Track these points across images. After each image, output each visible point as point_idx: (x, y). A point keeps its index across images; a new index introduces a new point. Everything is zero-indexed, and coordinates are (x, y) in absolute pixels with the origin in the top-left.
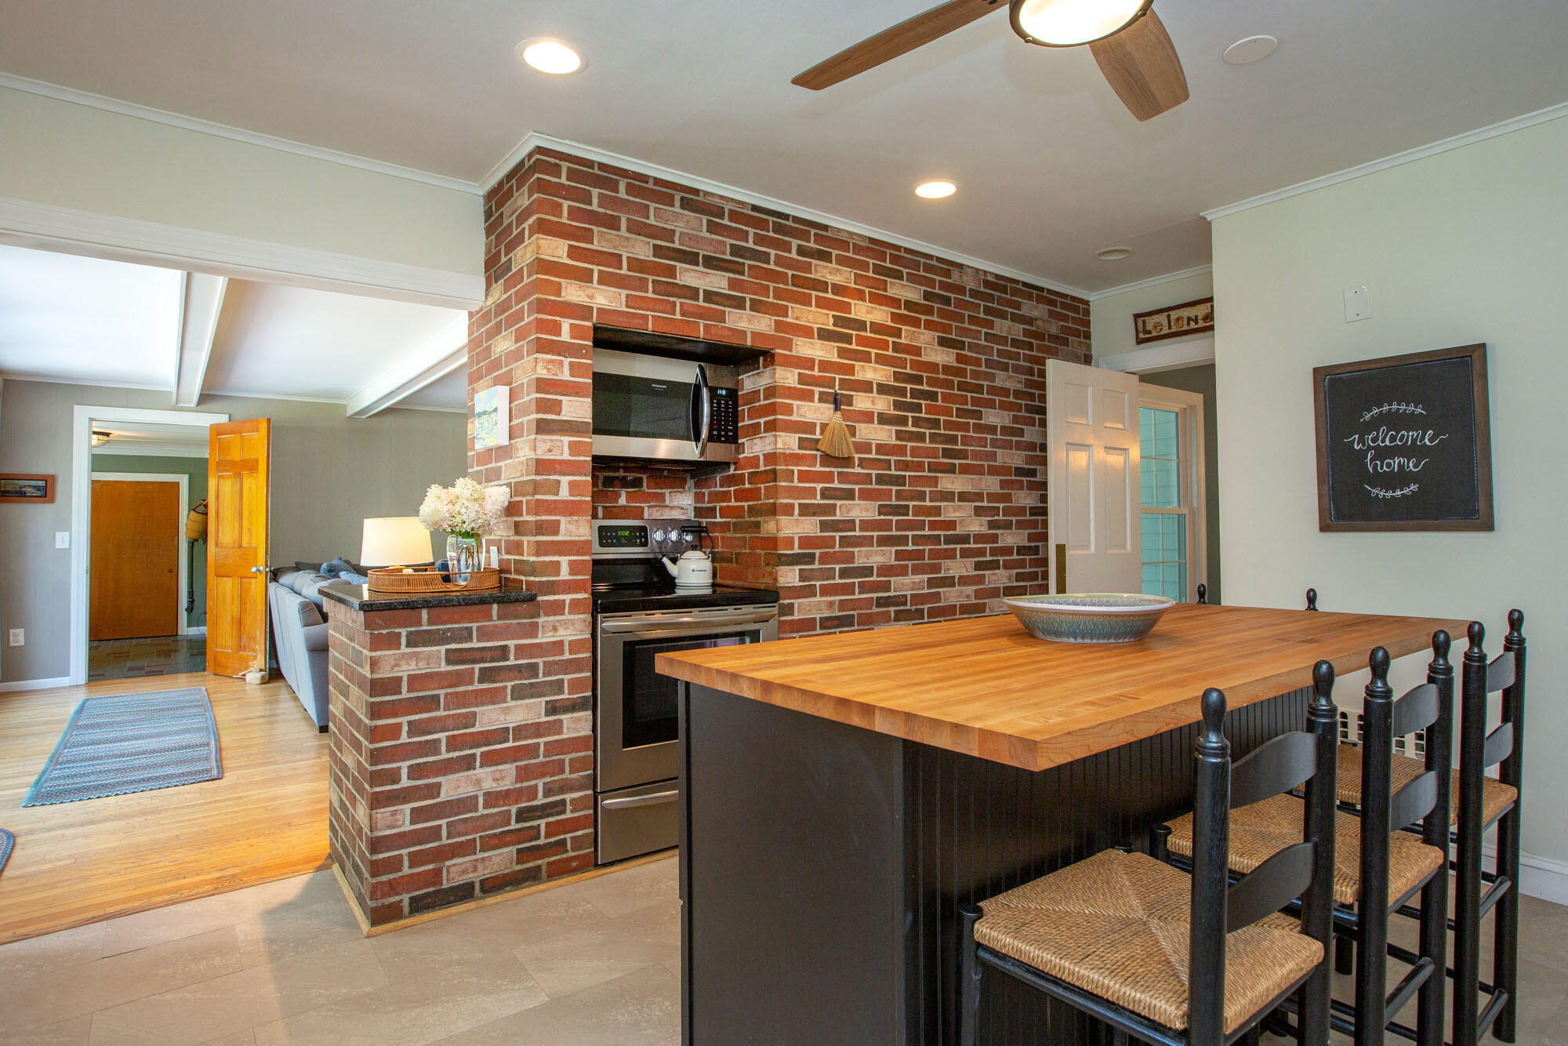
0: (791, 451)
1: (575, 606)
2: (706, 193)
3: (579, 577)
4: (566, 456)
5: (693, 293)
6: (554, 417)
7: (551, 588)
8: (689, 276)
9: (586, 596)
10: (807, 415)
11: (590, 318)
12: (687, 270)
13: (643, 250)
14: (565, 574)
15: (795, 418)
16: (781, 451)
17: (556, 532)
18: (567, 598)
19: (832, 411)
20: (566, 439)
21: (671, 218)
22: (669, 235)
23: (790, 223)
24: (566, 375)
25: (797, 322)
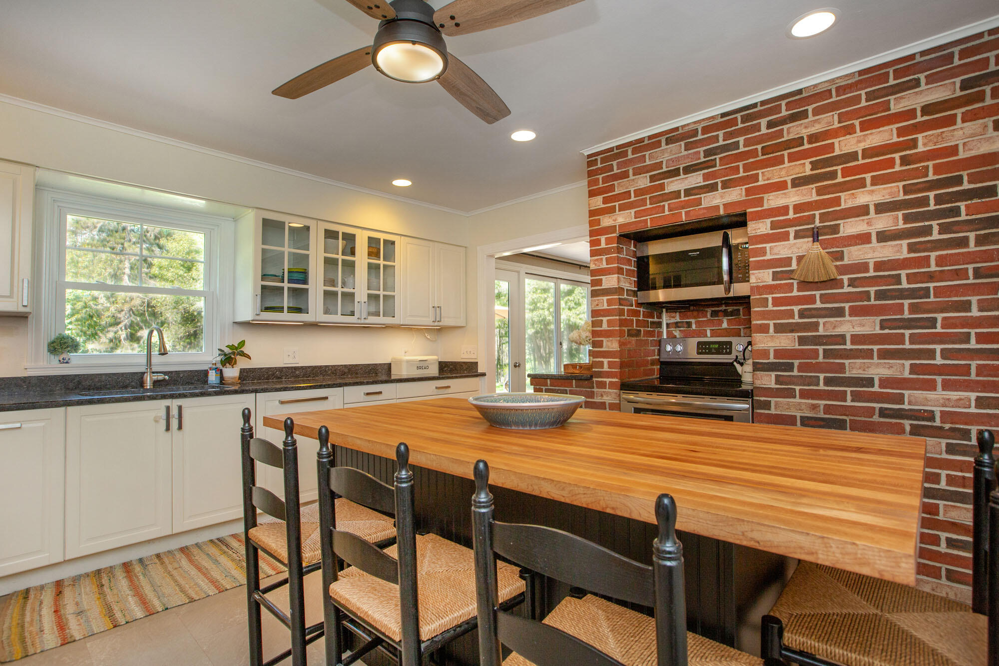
0: (764, 284)
1: (612, 385)
2: (683, 127)
3: (613, 370)
4: (605, 307)
5: (677, 194)
6: (599, 288)
7: (600, 374)
8: (673, 185)
9: (617, 380)
10: (781, 252)
11: (614, 232)
12: (672, 182)
13: (643, 181)
14: (606, 368)
15: (768, 257)
16: (755, 285)
17: (601, 346)
18: (608, 380)
19: (810, 244)
20: (605, 298)
21: (660, 155)
22: (659, 165)
23: (759, 108)
24: (604, 265)
25: (769, 182)
